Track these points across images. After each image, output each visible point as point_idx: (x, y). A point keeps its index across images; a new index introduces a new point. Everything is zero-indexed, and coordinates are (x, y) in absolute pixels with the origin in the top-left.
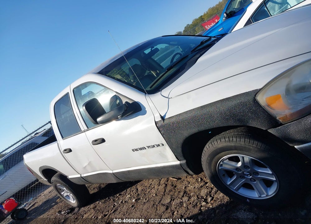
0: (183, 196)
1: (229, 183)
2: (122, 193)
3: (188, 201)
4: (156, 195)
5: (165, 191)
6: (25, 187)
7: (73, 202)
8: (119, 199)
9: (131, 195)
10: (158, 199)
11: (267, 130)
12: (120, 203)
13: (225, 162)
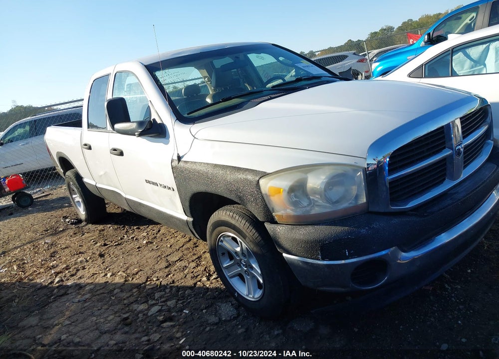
0: (193, 261)
1: (225, 265)
2: (141, 228)
3: (193, 268)
4: (171, 246)
5: (183, 246)
6: (39, 170)
7: (82, 212)
8: (133, 233)
9: (148, 234)
10: (169, 251)
11: (264, 222)
12: (130, 238)
13: (226, 239)
